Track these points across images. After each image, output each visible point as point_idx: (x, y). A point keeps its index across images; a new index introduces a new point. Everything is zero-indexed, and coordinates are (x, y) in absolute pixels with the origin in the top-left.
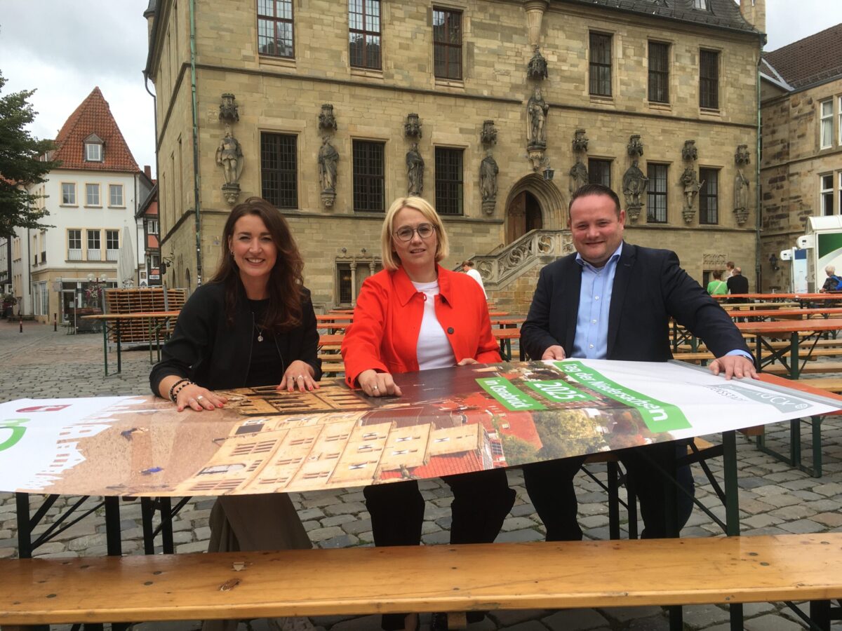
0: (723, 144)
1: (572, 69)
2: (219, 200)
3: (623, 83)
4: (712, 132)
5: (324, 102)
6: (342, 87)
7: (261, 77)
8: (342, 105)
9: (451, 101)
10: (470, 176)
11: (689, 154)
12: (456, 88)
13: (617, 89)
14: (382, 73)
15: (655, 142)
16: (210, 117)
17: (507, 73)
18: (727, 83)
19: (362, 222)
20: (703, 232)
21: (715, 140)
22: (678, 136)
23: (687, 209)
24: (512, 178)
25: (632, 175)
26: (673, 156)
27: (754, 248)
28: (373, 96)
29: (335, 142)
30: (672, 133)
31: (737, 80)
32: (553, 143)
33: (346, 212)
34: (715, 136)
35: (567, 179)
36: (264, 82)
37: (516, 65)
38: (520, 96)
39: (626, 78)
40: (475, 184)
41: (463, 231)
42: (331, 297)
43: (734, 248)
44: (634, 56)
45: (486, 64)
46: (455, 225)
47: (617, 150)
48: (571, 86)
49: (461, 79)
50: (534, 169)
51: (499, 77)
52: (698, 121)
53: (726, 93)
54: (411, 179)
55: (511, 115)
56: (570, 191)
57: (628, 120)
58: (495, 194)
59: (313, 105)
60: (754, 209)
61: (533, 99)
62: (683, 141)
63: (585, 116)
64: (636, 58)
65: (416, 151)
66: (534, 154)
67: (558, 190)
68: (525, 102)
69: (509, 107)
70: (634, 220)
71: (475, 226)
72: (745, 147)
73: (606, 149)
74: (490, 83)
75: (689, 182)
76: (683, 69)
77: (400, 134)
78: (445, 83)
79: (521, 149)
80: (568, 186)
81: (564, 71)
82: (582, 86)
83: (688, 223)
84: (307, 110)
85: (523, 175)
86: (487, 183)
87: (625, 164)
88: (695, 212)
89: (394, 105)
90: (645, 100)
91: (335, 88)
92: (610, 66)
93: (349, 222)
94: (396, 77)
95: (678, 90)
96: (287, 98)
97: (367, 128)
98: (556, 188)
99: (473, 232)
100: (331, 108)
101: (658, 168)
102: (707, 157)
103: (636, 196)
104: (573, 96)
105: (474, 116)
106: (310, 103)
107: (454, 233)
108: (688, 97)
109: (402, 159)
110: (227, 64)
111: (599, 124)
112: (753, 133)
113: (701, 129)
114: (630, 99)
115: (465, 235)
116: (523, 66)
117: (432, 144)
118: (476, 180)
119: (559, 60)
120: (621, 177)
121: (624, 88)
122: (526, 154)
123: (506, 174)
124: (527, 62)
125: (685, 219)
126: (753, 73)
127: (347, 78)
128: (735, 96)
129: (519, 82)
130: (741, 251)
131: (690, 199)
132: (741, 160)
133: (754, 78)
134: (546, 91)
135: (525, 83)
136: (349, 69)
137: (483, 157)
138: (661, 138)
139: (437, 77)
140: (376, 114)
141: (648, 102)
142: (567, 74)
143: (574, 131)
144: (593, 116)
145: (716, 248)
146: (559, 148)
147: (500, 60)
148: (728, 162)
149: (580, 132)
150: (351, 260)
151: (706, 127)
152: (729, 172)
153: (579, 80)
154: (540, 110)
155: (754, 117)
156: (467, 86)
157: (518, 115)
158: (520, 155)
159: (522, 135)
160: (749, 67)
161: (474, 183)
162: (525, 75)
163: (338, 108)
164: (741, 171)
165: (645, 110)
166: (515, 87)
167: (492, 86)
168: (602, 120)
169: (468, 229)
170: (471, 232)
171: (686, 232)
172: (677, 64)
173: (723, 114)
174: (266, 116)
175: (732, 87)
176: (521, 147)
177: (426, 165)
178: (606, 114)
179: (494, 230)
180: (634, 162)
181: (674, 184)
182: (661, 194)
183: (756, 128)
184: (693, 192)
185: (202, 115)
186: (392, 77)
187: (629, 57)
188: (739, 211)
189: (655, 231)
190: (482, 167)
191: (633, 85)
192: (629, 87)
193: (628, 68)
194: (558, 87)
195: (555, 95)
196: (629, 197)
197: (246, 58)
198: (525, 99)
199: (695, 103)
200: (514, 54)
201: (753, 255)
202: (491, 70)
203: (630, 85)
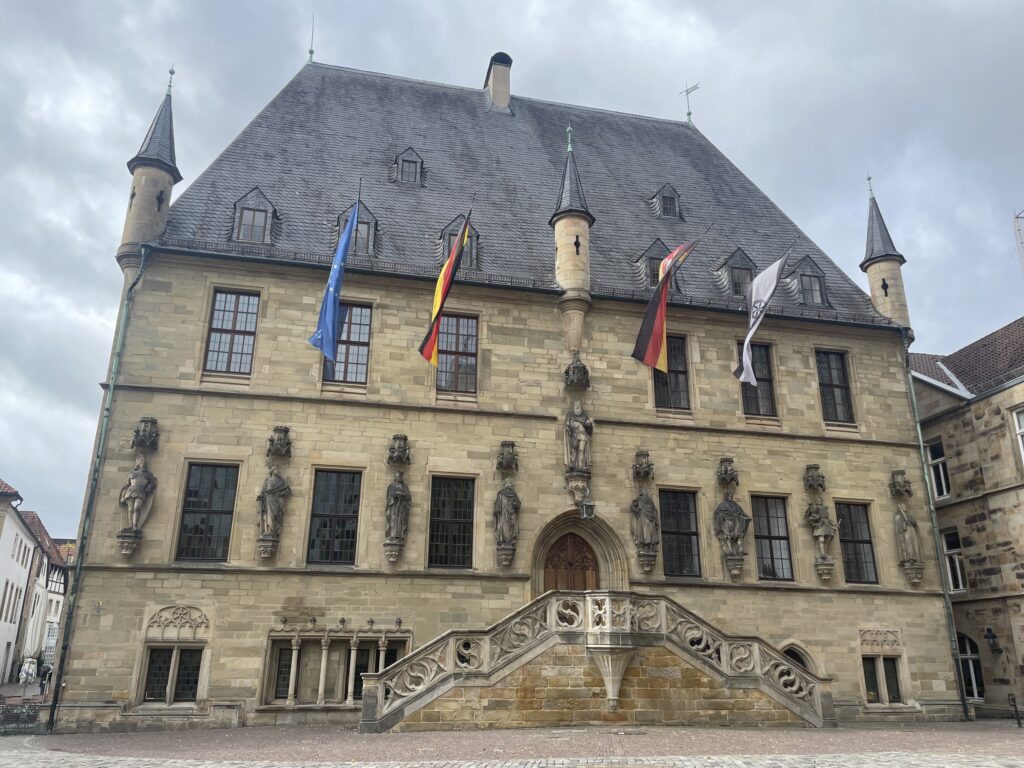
0: (868, 470)
1: (628, 377)
2: (113, 551)
3: (703, 392)
4: (848, 454)
5: (280, 424)
6: (307, 405)
7: (199, 397)
8: (304, 427)
9: (458, 419)
10: (481, 515)
11: (814, 483)
12: (465, 401)
13: (697, 400)
14: (365, 388)
15: (759, 467)
16: (123, 447)
17: (538, 384)
18: (863, 390)
19: (315, 580)
20: (854, 596)
21: (855, 464)
22: (795, 459)
23: (820, 561)
24: (545, 516)
25: (727, 512)
26: (791, 486)
27: (943, 621)
28: (349, 414)
29: (289, 473)
30: (783, 454)
31: (878, 386)
32: (605, 470)
33: (293, 565)
34: (853, 459)
35: (627, 517)
36: (204, 402)
37: (549, 374)
38: (554, 411)
39: (709, 387)
40: (488, 524)
41: (468, 591)
42: (255, 690)
43: (909, 620)
44: (718, 359)
45: (507, 374)
46: (456, 582)
47: (704, 479)
48: (628, 398)
49: (475, 393)
50: (576, 504)
51: (524, 389)
52: (822, 439)
53: (863, 402)
54: (389, 519)
55: (542, 434)
56: (632, 533)
57: (715, 439)
58: (515, 538)
59: (265, 428)
60: (934, 561)
61: (571, 415)
62: (803, 466)
63: (650, 434)
64: (720, 362)
65: (401, 482)
66: (573, 484)
67: (614, 533)
68: (562, 418)
69: (539, 424)
70: (734, 577)
71: (485, 584)
72: (902, 473)
73: (684, 475)
74: (511, 395)
75: (817, 521)
76: (792, 373)
77: (382, 461)
78: (452, 398)
79: (557, 477)
80: (628, 526)
81: (616, 379)
82: (643, 398)
83: (825, 582)
84: (256, 434)
85: (560, 512)
86: (503, 523)
87: (715, 497)
88: (832, 565)
89: (378, 425)
90: (740, 413)
91: (297, 407)
92: (685, 373)
93: (296, 579)
94: (382, 391)
95: (788, 400)
96: (231, 421)
97: (336, 454)
98: (611, 529)
99: (483, 592)
100: (286, 431)
101: (769, 503)
102: (845, 487)
103: (734, 540)
104: (632, 409)
105: (488, 437)
106: (260, 426)
107: (454, 594)
108: (804, 408)
109: (382, 493)
110: (156, 383)
111: (671, 444)
112: (913, 454)
113: (831, 450)
114: (715, 412)
115: (470, 596)
116: (559, 375)
117: (427, 473)
118: (490, 518)
119: (609, 367)
120: (712, 515)
121: (706, 398)
122: (564, 484)
123: (534, 511)
124: (563, 369)
125: (820, 575)
126: (900, 376)
127: (315, 395)
128: (877, 406)
129: (553, 393)
130: (921, 626)
131: (822, 546)
132: (899, 491)
133: (902, 382)
134: (592, 404)
135: (562, 395)
136: (319, 385)
137: (499, 488)
138: (768, 462)
139: (439, 390)
140: (350, 436)
141: (744, 416)
142: (620, 383)
143: (634, 453)
144: (662, 434)
145: (880, 620)
146: (614, 476)
147: (527, 369)
148: (880, 494)
149: (642, 454)
150: (293, 634)
151: (839, 447)
152: (883, 508)
153: (641, 390)
154: (582, 428)
155: (913, 434)
156: (480, 399)
157: (552, 434)
158: (554, 484)
159: (557, 459)
160: (892, 370)
161: (487, 522)
162: (562, 386)
163: (299, 430)
164: (903, 507)
165: (741, 426)
166: (547, 400)
167: (515, 400)
168: (675, 439)
169: (476, 588)
170: (478, 591)
171: (825, 595)
172: (783, 368)
173: (863, 431)
174: (198, 443)
175: (870, 394)
176: (556, 475)
177: (415, 499)
178: (681, 432)
179: (515, 589)
180: (727, 495)
181: (796, 525)
182: (780, 538)
183: (917, 447)
184: (826, 537)
185: (112, 444)
186: (377, 392)
187: (711, 361)
188: (907, 565)
189: (774, 593)
190: (497, 503)
191: (718, 394)
192: (713, 398)
193: (709, 375)
194: (610, 398)
195: (605, 409)
196: (726, 542)
197: (184, 376)
198: (563, 413)
199: (816, 415)
200: (546, 361)
201: (944, 632)
202: (514, 381)
203: (715, 395)
